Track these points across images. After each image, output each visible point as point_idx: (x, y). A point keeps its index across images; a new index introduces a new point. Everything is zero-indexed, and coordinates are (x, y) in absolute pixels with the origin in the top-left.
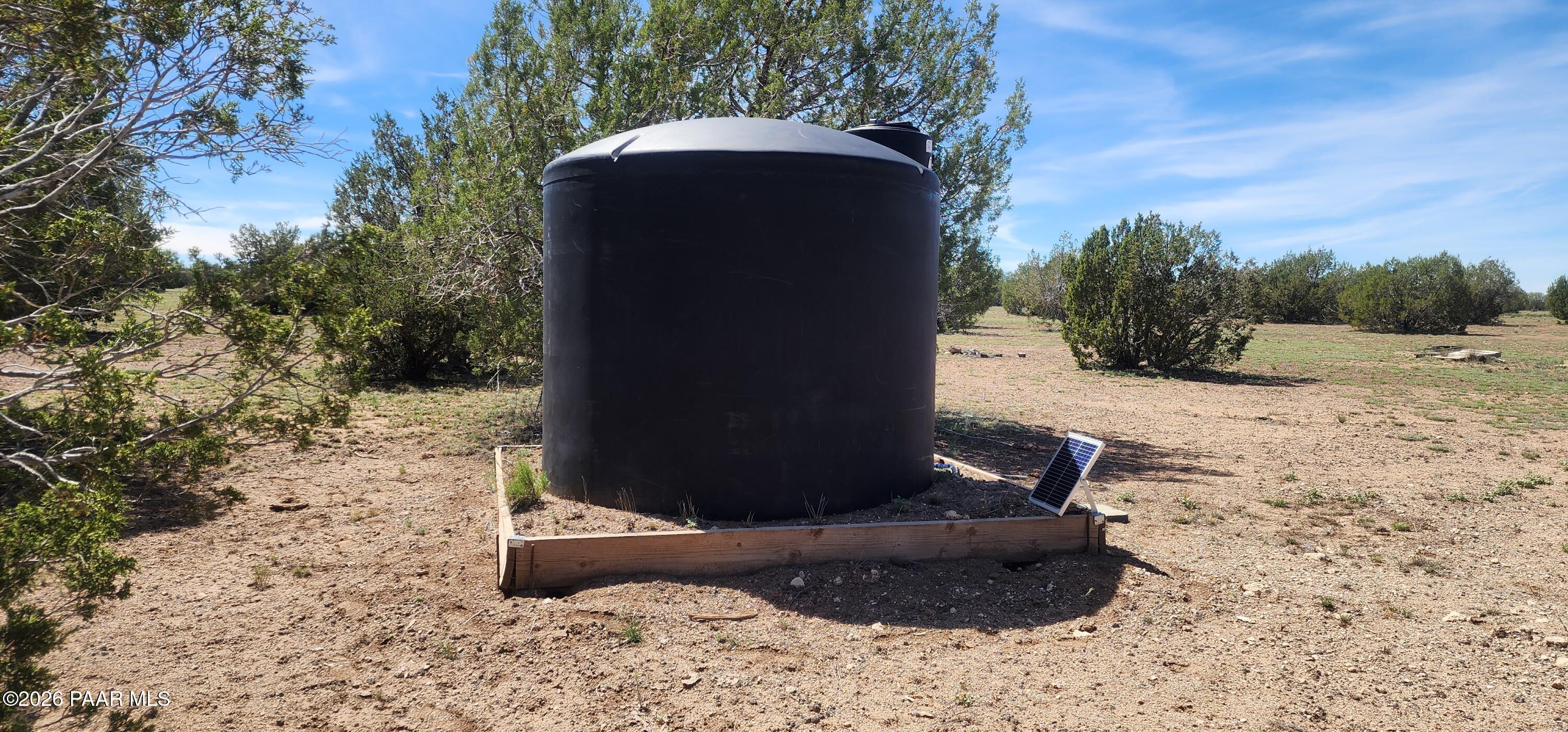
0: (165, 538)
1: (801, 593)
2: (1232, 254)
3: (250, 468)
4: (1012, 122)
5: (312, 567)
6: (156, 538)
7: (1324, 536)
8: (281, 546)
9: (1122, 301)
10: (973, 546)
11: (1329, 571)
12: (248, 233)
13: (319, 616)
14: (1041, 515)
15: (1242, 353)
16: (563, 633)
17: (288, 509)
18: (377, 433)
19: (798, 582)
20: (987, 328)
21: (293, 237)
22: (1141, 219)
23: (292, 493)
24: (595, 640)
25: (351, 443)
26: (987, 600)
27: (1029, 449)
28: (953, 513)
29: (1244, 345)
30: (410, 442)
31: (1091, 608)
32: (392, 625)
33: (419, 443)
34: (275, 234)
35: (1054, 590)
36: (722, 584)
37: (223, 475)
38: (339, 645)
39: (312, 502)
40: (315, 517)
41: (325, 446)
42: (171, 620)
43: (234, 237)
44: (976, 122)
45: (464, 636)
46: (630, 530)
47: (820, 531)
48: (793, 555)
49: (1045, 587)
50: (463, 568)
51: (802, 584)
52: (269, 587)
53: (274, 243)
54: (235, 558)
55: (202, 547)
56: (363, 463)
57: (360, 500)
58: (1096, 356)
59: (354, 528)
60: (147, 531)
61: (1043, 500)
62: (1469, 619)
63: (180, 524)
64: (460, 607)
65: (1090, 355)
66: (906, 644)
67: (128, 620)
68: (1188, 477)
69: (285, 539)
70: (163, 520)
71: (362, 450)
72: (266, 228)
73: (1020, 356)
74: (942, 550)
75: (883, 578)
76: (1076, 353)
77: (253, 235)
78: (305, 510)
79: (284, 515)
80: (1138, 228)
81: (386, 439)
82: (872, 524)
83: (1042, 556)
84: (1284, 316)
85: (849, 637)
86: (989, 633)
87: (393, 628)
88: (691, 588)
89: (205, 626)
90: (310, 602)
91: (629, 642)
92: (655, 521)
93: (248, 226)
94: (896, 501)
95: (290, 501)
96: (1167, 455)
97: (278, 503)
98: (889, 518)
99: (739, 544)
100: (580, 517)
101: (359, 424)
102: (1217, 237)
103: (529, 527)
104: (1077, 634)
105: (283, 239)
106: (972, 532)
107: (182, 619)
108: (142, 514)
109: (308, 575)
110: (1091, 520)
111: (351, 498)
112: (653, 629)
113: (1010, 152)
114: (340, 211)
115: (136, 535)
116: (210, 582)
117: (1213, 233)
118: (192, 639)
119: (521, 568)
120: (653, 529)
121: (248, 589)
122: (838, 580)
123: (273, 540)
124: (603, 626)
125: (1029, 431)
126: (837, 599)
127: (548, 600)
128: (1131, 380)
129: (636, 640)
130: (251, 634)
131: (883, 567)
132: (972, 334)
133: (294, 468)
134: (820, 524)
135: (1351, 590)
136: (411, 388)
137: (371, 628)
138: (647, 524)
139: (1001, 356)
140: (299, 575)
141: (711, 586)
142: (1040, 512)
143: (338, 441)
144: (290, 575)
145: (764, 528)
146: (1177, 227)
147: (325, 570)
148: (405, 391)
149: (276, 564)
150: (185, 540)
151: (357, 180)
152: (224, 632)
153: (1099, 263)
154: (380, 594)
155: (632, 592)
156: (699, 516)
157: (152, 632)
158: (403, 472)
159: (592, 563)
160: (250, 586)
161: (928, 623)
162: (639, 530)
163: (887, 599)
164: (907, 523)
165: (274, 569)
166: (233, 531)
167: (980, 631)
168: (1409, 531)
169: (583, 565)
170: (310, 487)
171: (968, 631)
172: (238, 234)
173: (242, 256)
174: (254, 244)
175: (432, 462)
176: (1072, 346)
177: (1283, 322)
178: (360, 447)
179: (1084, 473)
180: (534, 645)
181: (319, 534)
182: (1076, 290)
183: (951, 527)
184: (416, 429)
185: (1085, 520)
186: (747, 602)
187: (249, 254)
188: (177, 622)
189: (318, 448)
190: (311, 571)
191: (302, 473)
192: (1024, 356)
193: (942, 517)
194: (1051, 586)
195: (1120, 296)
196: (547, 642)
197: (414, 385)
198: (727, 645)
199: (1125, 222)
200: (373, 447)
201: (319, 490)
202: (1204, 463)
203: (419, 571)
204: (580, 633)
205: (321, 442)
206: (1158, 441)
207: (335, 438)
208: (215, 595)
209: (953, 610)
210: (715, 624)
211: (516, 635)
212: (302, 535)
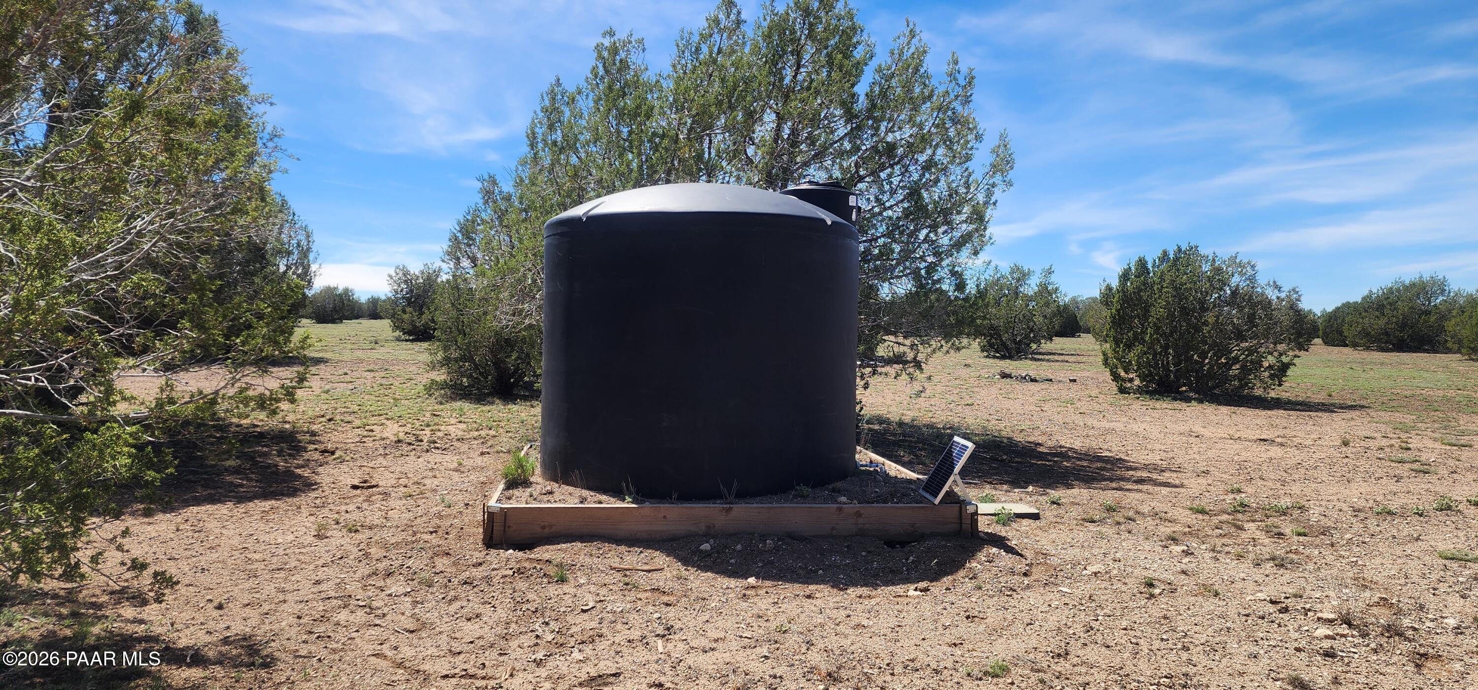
0: (267, 504)
1: (707, 554)
2: (1275, 282)
3: (348, 458)
4: (995, 168)
5: (362, 526)
6: (263, 504)
7: (1217, 537)
8: (347, 512)
9: (1157, 329)
10: (860, 526)
11: (1184, 561)
12: (401, 273)
13: (352, 557)
14: (921, 503)
15: (1284, 379)
16: (511, 572)
17: (362, 487)
18: (453, 435)
19: (706, 547)
20: (1062, 354)
21: (437, 276)
22: (1180, 250)
23: (371, 477)
24: (532, 578)
25: (430, 442)
26: (854, 566)
27: (1003, 461)
28: (843, 499)
29: (1286, 372)
30: (476, 442)
31: (935, 577)
32: (396, 564)
33: (483, 443)
34: (423, 273)
35: (913, 562)
36: (648, 547)
37: (327, 463)
38: (359, 575)
39: (380, 483)
40: (380, 494)
41: (410, 444)
42: (254, 555)
43: (391, 277)
44: (967, 169)
45: (442, 572)
46: (581, 502)
47: (730, 508)
48: (708, 527)
49: (907, 559)
50: (462, 528)
51: (709, 548)
52: (327, 537)
53: (421, 281)
54: (312, 519)
55: (293, 510)
56: (435, 457)
57: (419, 484)
58: (1137, 382)
59: (404, 502)
60: (258, 499)
61: (928, 492)
62: (1268, 599)
63: (283, 495)
64: (448, 554)
65: (1131, 380)
66: (767, 593)
67: (225, 553)
68: (1140, 487)
69: (351, 507)
70: (272, 492)
71: (438, 448)
72: (415, 268)
73: (1071, 380)
74: (833, 529)
75: (777, 549)
76: (1116, 377)
77: (404, 275)
78: (374, 489)
79: (358, 492)
80: (1176, 259)
81: (458, 440)
82: (775, 505)
83: (920, 538)
84: (1393, 345)
85: (725, 587)
86: (841, 590)
87: (397, 565)
88: (623, 548)
89: (275, 560)
90: (350, 547)
91: (557, 581)
92: (604, 497)
93: (401, 267)
94: (798, 488)
95: (365, 482)
96: (1135, 469)
97: (356, 482)
98: (791, 502)
99: (665, 517)
100: (551, 493)
101: (442, 428)
102: (1253, 267)
103: (509, 498)
104: (912, 593)
105: (429, 278)
106: (858, 514)
107: (261, 555)
108: (260, 487)
109: (356, 531)
110: (963, 509)
111: (412, 482)
112: (579, 574)
113: (997, 194)
114: (454, 254)
115: (250, 501)
116: (289, 533)
117: (1249, 263)
118: (263, 567)
119: (498, 527)
120: (600, 503)
121: (313, 539)
122: (739, 547)
123: (343, 508)
124: (541, 569)
125: (1016, 445)
126: (733, 561)
127: (511, 551)
128: (1164, 404)
129: (562, 580)
130: (303, 566)
131: (779, 540)
132: (1039, 360)
133: (381, 459)
134: (732, 503)
135: (1187, 575)
136: (497, 401)
137: (381, 566)
138: (596, 499)
139: (1051, 380)
140: (350, 531)
141: (639, 547)
142: (922, 500)
143: (421, 441)
144: (344, 530)
145: (685, 505)
146: (1210, 258)
147: (370, 528)
148: (492, 403)
149: (338, 523)
150: (282, 506)
151: (467, 230)
152: (285, 564)
153: (1134, 293)
154: (398, 543)
155: (576, 549)
156: (637, 494)
157: (239, 561)
158: (460, 464)
159: (551, 526)
160: (315, 536)
161: (793, 581)
162: (588, 503)
163: (772, 562)
164: (804, 505)
165: (336, 526)
166: (317, 501)
167: (833, 587)
168: (1305, 536)
169: (543, 527)
170: (386, 473)
171: (822, 586)
172: (394, 274)
173: (396, 292)
174: (406, 282)
175: (486, 458)
176: (1111, 371)
177: (1391, 351)
178: (437, 445)
179: (957, 469)
180: (488, 580)
181: (378, 505)
182: (1115, 318)
183: (840, 509)
184: (483, 433)
185: (958, 508)
186: (660, 559)
187: (402, 291)
188: (257, 556)
189: (404, 445)
190: (359, 528)
191: (385, 463)
192: (1075, 381)
193: (836, 502)
194: (911, 558)
195: (1155, 324)
196: (498, 578)
197: (500, 398)
198: (629, 587)
199: (1165, 253)
200: (447, 446)
201: (392, 475)
202: (1166, 477)
203: (431, 530)
204: (522, 573)
205: (407, 441)
206: (1137, 457)
207: (420, 438)
208: (289, 541)
209: (821, 572)
210: (628, 573)
211: (477, 573)
212: (365, 505)
